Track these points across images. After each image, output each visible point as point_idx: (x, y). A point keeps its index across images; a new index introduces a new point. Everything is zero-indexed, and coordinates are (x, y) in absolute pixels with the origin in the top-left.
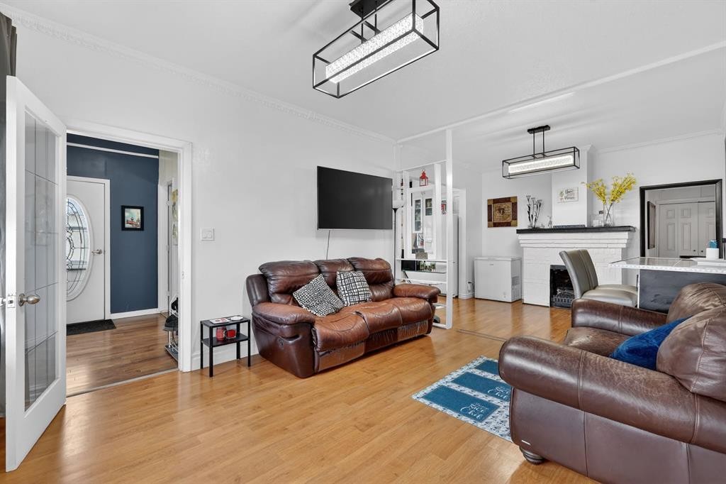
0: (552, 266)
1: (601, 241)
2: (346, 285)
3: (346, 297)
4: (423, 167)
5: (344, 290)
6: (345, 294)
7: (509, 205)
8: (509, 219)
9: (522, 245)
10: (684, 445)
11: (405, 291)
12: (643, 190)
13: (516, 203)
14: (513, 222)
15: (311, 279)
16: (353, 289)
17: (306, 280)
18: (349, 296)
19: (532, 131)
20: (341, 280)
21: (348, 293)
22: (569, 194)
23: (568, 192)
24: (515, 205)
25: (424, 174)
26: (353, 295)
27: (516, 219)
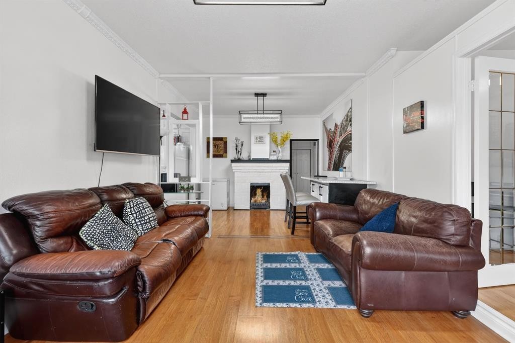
0: (251, 184)
1: (277, 168)
2: (136, 213)
3: (137, 225)
4: (185, 104)
5: (134, 219)
6: (136, 222)
7: (222, 142)
8: (222, 153)
9: (234, 171)
10: (446, 273)
11: (180, 211)
12: (291, 141)
13: (227, 142)
14: (224, 155)
15: (96, 211)
16: (144, 217)
17: (89, 213)
18: (141, 224)
19: (257, 95)
20: (131, 208)
21: (140, 221)
22: (260, 140)
23: (260, 138)
24: (226, 143)
25: (185, 109)
26: (145, 223)
27: (226, 153)
